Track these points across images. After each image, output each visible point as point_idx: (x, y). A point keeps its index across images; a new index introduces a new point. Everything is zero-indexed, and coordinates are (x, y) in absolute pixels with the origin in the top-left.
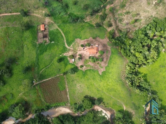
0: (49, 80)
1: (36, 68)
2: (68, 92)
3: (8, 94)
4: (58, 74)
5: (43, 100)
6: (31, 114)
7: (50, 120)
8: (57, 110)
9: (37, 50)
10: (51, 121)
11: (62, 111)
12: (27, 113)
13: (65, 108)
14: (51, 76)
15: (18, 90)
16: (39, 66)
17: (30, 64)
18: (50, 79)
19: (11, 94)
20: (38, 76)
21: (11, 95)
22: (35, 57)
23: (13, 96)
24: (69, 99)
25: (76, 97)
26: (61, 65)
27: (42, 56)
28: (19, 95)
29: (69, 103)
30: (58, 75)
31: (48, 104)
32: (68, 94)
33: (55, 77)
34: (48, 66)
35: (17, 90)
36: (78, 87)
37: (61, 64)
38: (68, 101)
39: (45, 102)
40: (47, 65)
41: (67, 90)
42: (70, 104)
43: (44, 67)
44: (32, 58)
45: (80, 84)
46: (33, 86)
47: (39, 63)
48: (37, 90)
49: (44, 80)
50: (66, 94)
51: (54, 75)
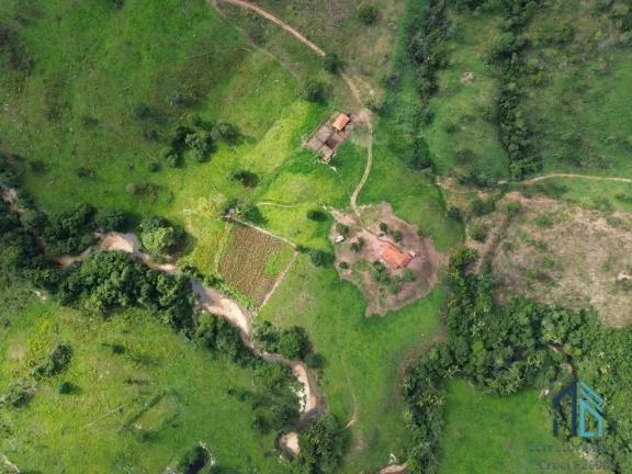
0: (261, 233)
1: (259, 188)
2: (276, 289)
3: (167, 189)
4: (288, 238)
5: (216, 261)
6: (175, 265)
7: (197, 308)
8: (225, 301)
9: (291, 157)
10: (196, 313)
12: (168, 258)
13: (243, 313)
14: (272, 230)
16: (267, 189)
17: (256, 170)
18: (264, 231)
19: (171, 193)
20: (249, 207)
21: (170, 196)
22: (277, 165)
23: (170, 201)
24: (264, 304)
25: (280, 312)
26: (309, 226)
27: (289, 175)
28: (182, 209)
29: (258, 310)
30: (286, 240)
31: (218, 276)
32: (272, 292)
33: (278, 237)
34: (283, 204)
35: (188, 196)
36: (301, 298)
37: (311, 225)
38: (259, 306)
39: (217, 266)
40: (284, 201)
41: (276, 285)
42: (257, 315)
43: (274, 199)
44: (269, 162)
45: (311, 294)
46: (223, 216)
47: (272, 185)
48: (224, 231)
49: (252, 226)
50: (268, 289)
51: (278, 232)
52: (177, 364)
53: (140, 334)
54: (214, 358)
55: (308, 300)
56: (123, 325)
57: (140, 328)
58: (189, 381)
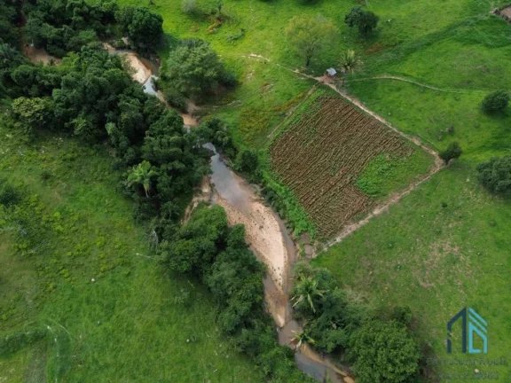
0: (371, 118)
1: (390, 55)
2: (373, 219)
3: (239, 24)
4: (424, 140)
5: (271, 136)
6: (198, 120)
7: (201, 199)
8: (259, 207)
9: (464, 24)
10: (195, 205)
11: (264, 234)
12: (192, 107)
13: (285, 243)
14: (394, 119)
15: (266, 41)
16: (404, 59)
17: (391, 32)
18: (377, 118)
19: (243, 30)
20: (361, 77)
21: (240, 34)
22: (432, 31)
23: (236, 39)
24: (338, 240)
25: (371, 268)
26: (477, 127)
27: (455, 46)
28: (250, 53)
29: (319, 249)
30: (417, 143)
31: (265, 159)
32: (361, 222)
33: (401, 134)
34: (429, 84)
35: (266, 39)
36: (436, 253)
37: (483, 125)
38: (324, 241)
39: (269, 143)
40: (433, 81)
41: (376, 212)
42: (314, 256)
43: (414, 74)
44: (420, 25)
45: (463, 250)
46: (310, 76)
47: (415, 56)
48: (303, 96)
49: (357, 103)
50: (356, 215)
51: (404, 125)
52: (106, 283)
53: (73, 197)
54: (188, 306)
55: (454, 261)
56: (54, 167)
57: (80, 186)
58: (109, 335)
